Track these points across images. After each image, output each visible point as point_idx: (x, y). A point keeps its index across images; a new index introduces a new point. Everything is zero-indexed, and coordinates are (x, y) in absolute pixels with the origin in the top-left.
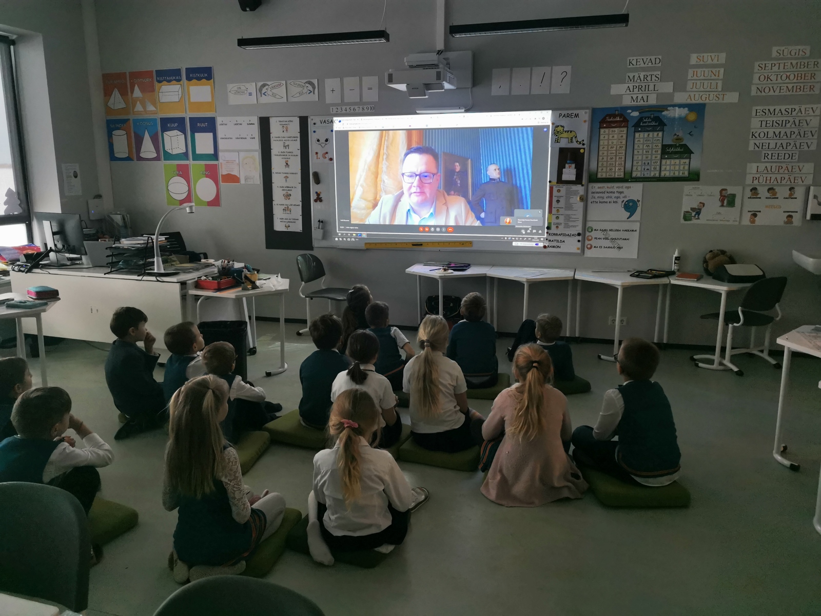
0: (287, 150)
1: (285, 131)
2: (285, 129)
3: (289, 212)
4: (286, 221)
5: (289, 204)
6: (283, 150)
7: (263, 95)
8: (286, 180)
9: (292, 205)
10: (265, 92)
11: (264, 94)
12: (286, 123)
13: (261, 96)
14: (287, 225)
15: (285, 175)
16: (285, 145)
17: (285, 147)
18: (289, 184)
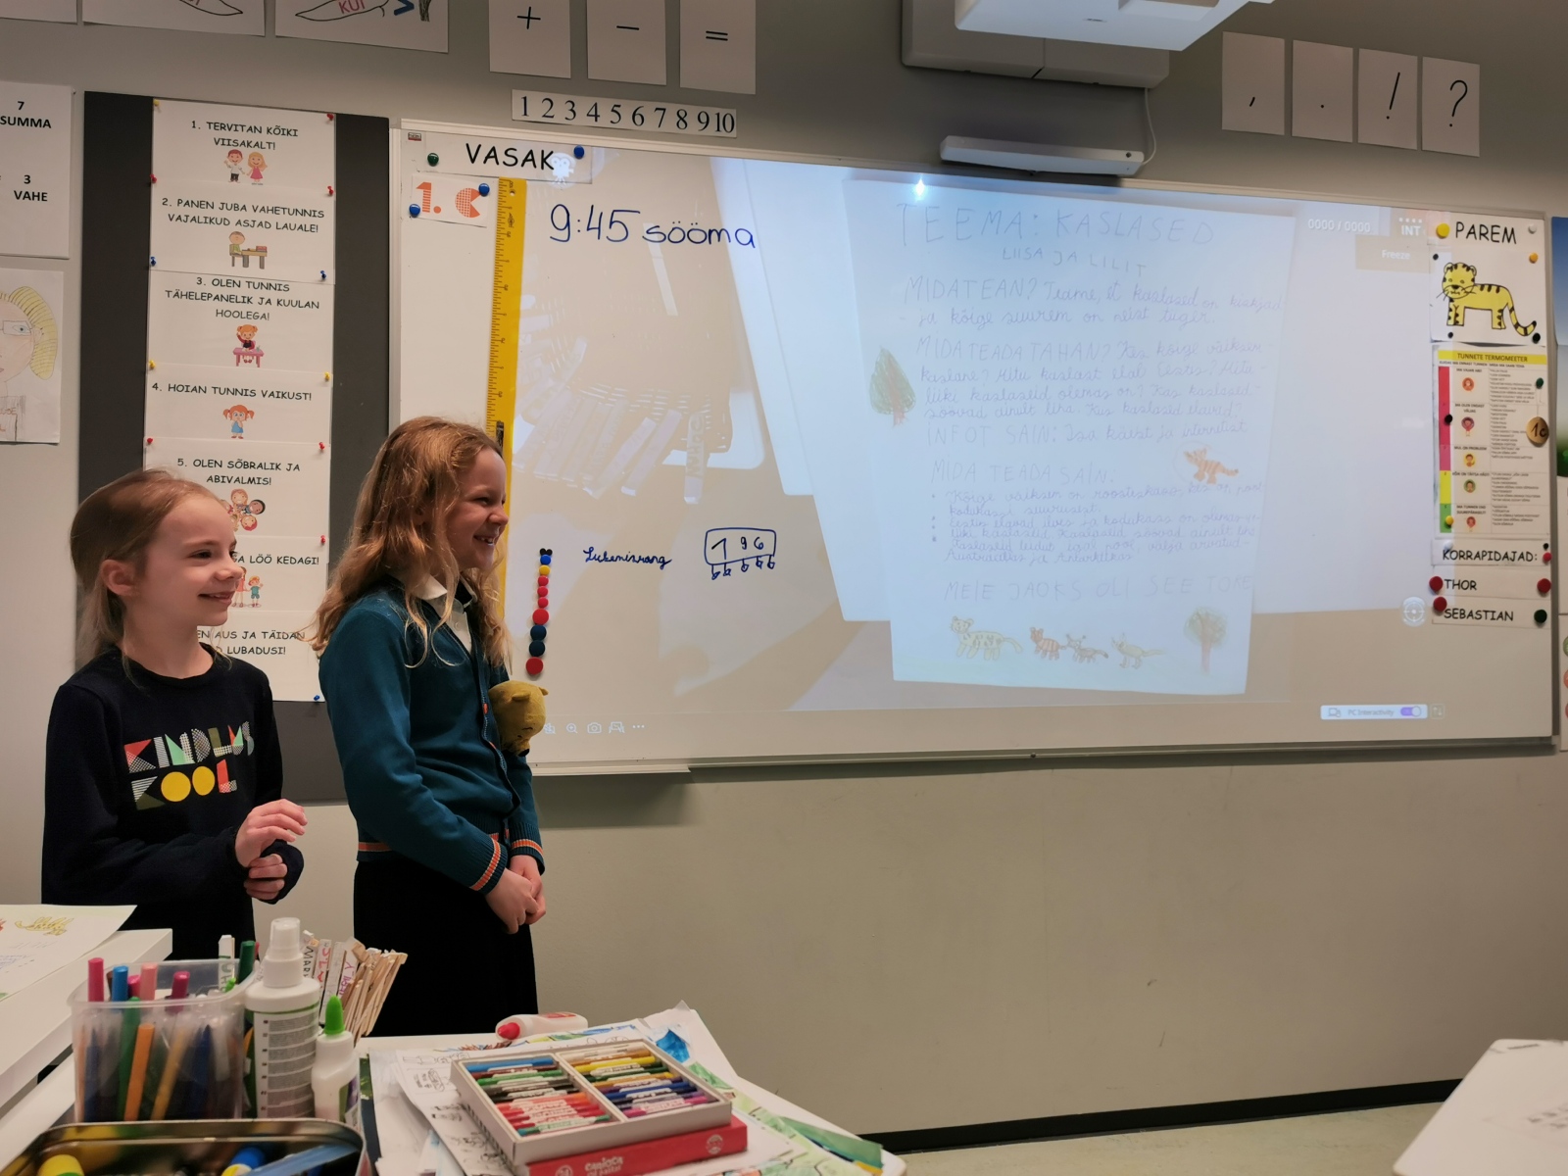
1: (245, 179)
2: (244, 167)
3: (247, 599)
4: (224, 642)
5: (250, 554)
8: (238, 430)
9: (264, 559)
12: (254, 137)
16: (243, 247)
17: (239, 260)
18: (252, 446)
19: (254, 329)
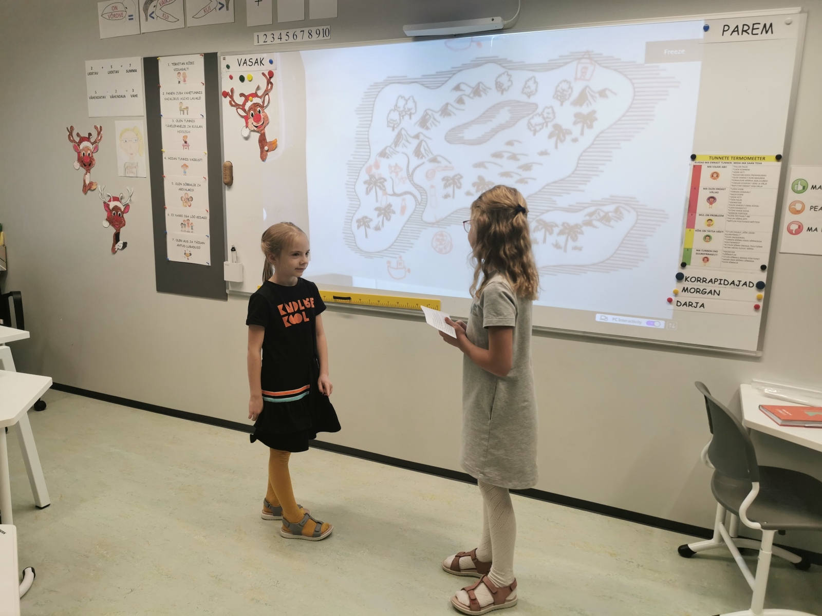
0: (185, 117)
1: (182, 83)
2: (182, 79)
3: (191, 230)
4: (186, 244)
5: (190, 215)
6: (178, 115)
7: (149, 18)
8: (185, 172)
9: (193, 217)
10: (153, 12)
11: (150, 16)
12: (183, 67)
13: (147, 19)
14: (188, 252)
15: (185, 162)
16: (183, 107)
17: (182, 112)
18: (189, 179)
19: (187, 137)
